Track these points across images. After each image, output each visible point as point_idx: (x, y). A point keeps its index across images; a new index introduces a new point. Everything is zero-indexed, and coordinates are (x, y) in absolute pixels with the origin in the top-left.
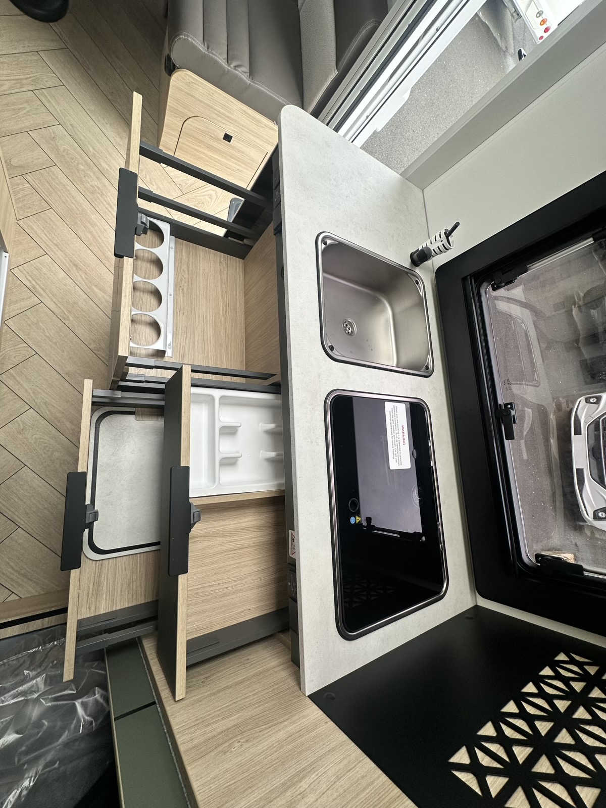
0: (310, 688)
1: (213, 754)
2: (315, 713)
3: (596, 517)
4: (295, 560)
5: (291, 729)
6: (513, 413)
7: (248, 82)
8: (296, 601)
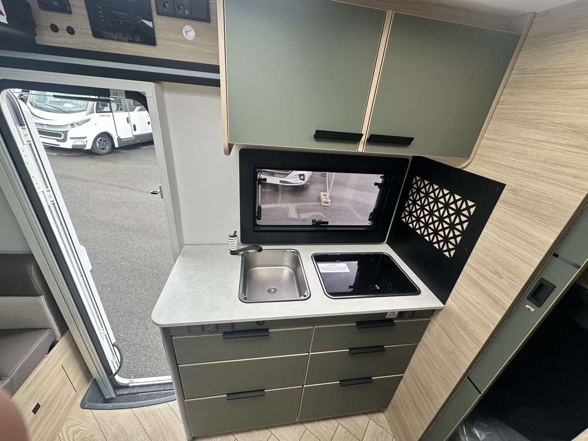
0: (442, 305)
1: (476, 336)
2: (449, 301)
3: (303, 180)
4: (399, 312)
5: (457, 309)
6: (317, 220)
7: (8, 380)
8: (414, 311)
